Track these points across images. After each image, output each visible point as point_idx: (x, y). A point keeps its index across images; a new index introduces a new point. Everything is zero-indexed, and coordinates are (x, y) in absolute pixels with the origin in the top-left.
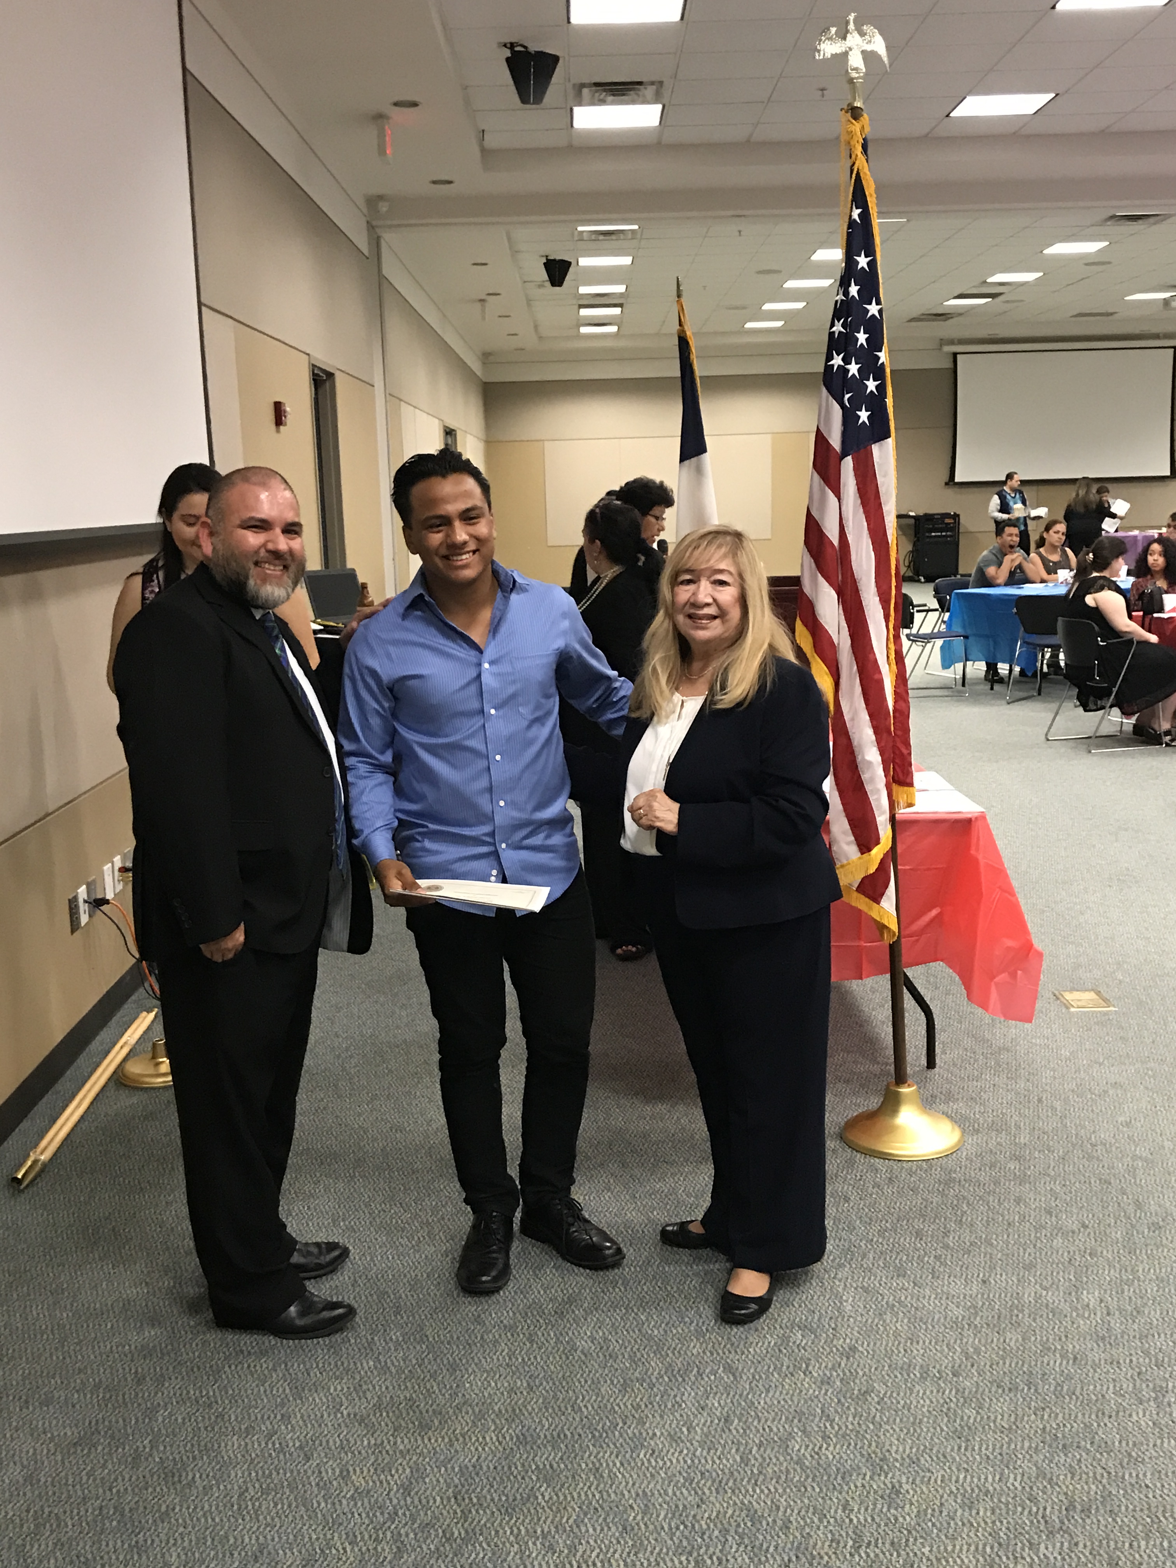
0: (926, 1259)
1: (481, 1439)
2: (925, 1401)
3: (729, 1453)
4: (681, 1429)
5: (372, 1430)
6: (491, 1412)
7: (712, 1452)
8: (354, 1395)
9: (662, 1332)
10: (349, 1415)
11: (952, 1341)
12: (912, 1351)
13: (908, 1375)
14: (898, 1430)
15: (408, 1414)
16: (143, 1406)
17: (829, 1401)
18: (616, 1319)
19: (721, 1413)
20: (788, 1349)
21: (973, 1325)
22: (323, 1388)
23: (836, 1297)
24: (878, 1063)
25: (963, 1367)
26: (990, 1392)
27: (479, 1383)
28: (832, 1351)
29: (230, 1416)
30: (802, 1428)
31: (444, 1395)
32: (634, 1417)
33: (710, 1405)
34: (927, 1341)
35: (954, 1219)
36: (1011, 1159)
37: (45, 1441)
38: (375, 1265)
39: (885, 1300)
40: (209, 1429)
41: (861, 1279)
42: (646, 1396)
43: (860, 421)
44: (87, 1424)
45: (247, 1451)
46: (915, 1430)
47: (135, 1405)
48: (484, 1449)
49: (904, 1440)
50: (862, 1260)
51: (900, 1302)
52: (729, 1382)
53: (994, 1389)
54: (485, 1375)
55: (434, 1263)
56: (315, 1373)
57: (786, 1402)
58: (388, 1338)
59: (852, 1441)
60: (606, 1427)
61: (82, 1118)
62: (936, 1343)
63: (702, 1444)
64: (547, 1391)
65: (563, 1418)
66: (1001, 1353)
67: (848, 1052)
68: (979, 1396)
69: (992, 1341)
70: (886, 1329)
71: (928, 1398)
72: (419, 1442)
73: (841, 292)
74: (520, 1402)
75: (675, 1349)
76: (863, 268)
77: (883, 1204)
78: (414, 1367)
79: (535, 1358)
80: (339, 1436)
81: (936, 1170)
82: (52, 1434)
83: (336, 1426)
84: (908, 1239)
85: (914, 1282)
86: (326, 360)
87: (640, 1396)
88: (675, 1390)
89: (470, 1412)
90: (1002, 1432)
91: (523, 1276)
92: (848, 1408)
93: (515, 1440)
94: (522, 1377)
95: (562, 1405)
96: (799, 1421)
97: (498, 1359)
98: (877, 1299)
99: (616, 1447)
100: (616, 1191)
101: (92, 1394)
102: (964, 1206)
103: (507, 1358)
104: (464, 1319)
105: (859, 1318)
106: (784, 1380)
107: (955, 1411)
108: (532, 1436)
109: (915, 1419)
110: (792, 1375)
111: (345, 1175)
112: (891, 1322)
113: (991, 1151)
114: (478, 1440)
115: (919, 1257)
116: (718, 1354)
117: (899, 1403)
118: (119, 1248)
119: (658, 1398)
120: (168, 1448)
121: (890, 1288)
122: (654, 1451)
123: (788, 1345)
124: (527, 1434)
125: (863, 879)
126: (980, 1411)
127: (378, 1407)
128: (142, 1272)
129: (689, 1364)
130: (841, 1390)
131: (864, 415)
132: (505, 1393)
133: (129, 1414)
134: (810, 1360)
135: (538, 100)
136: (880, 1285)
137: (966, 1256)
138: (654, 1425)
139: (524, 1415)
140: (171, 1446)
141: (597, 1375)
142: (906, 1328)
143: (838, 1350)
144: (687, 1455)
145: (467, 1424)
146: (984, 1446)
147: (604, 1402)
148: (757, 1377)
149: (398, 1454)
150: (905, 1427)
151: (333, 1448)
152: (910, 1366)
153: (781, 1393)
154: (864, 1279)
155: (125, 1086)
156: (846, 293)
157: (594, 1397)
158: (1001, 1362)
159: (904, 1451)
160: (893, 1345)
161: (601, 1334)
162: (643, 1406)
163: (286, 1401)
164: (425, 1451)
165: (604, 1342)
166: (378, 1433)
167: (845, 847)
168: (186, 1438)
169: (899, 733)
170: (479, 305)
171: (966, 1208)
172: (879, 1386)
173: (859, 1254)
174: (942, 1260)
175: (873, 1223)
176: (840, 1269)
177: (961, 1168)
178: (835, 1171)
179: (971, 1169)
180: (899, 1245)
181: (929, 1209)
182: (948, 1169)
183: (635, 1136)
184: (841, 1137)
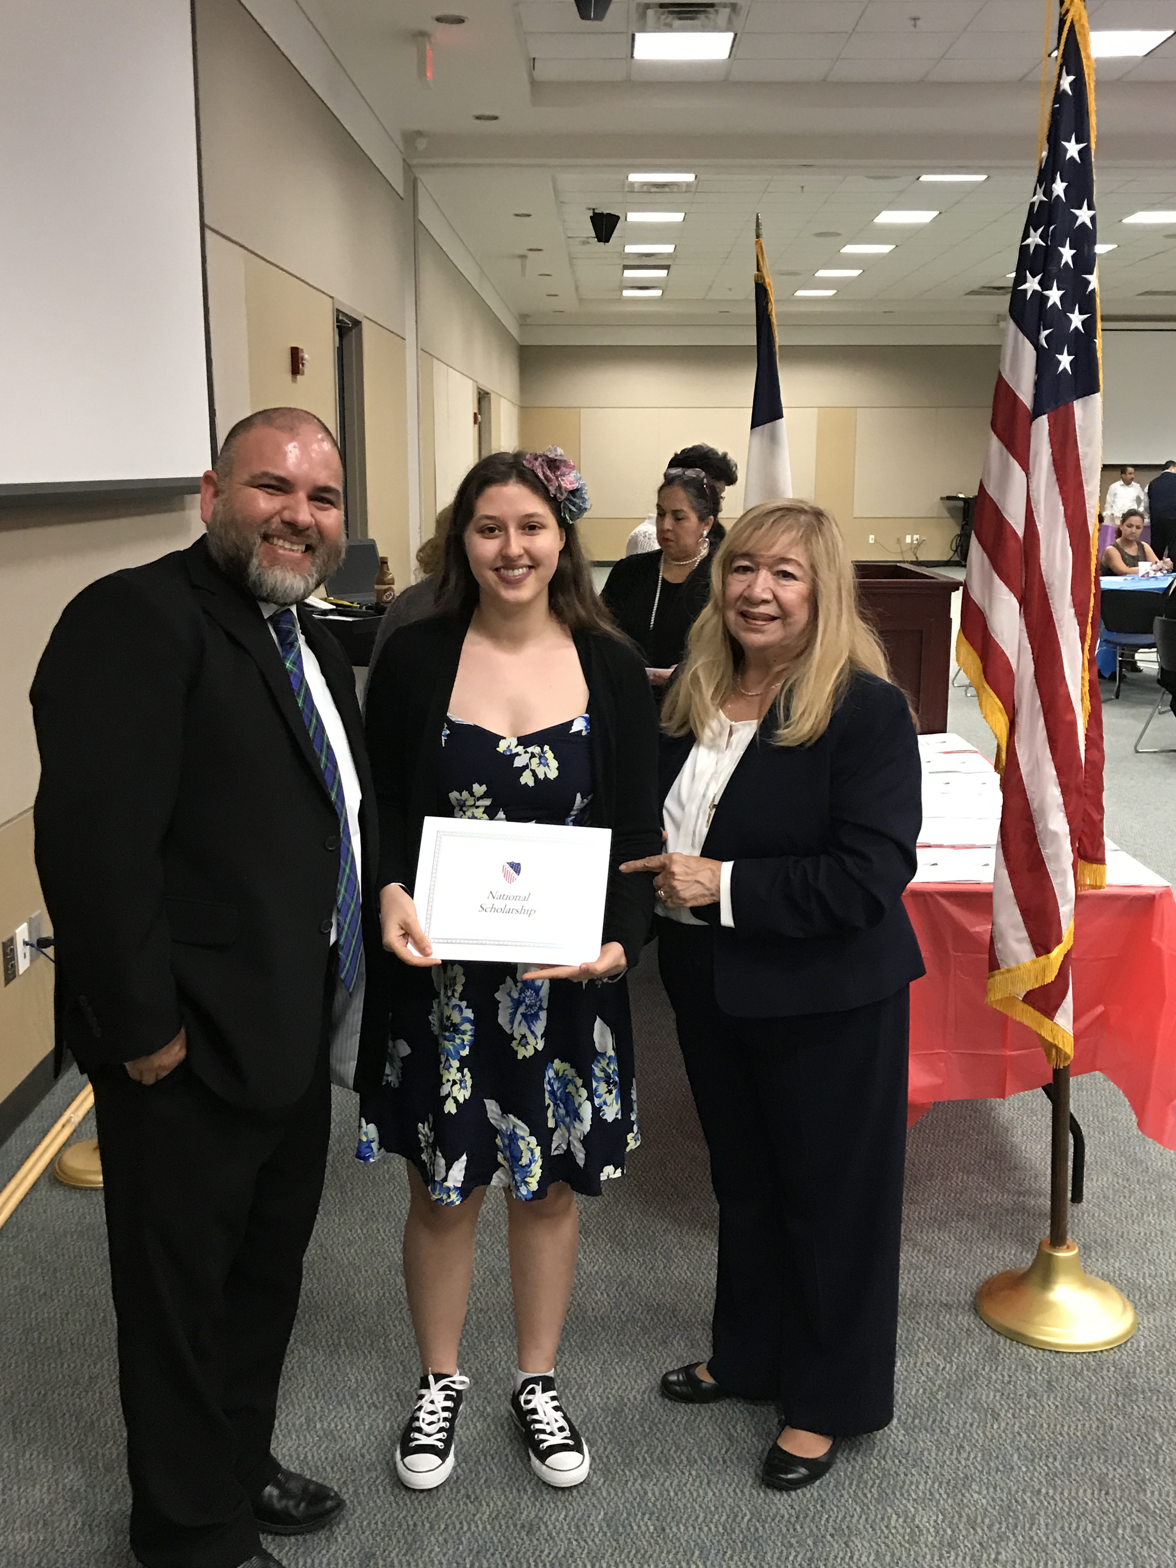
35: (1147, 1458)
38: (360, 1503)
43: (1061, 369)
50: (1031, 1529)
73: (1040, 191)
76: (1072, 158)
77: (1045, 1426)
81: (1108, 1371)
84: (1089, 1492)
86: (354, 307)
91: (562, 1535)
102: (1157, 1435)
118: (17, 1455)
125: (1033, 988)
128: (42, 1501)
131: (1065, 360)
135: (600, 17)
155: (61, 1183)
156: (1048, 192)
167: (1014, 945)
169: (1089, 792)
170: (519, 261)
171: (1160, 1440)
173: (1024, 1516)
174: (1143, 1535)
175: (1036, 1460)
176: (1003, 1544)
177: (1141, 1368)
178: (974, 1367)
179: (1154, 1370)
180: (1079, 1503)
181: (1110, 1438)
182: (1125, 1370)
183: (706, 1297)
184: (975, 1309)
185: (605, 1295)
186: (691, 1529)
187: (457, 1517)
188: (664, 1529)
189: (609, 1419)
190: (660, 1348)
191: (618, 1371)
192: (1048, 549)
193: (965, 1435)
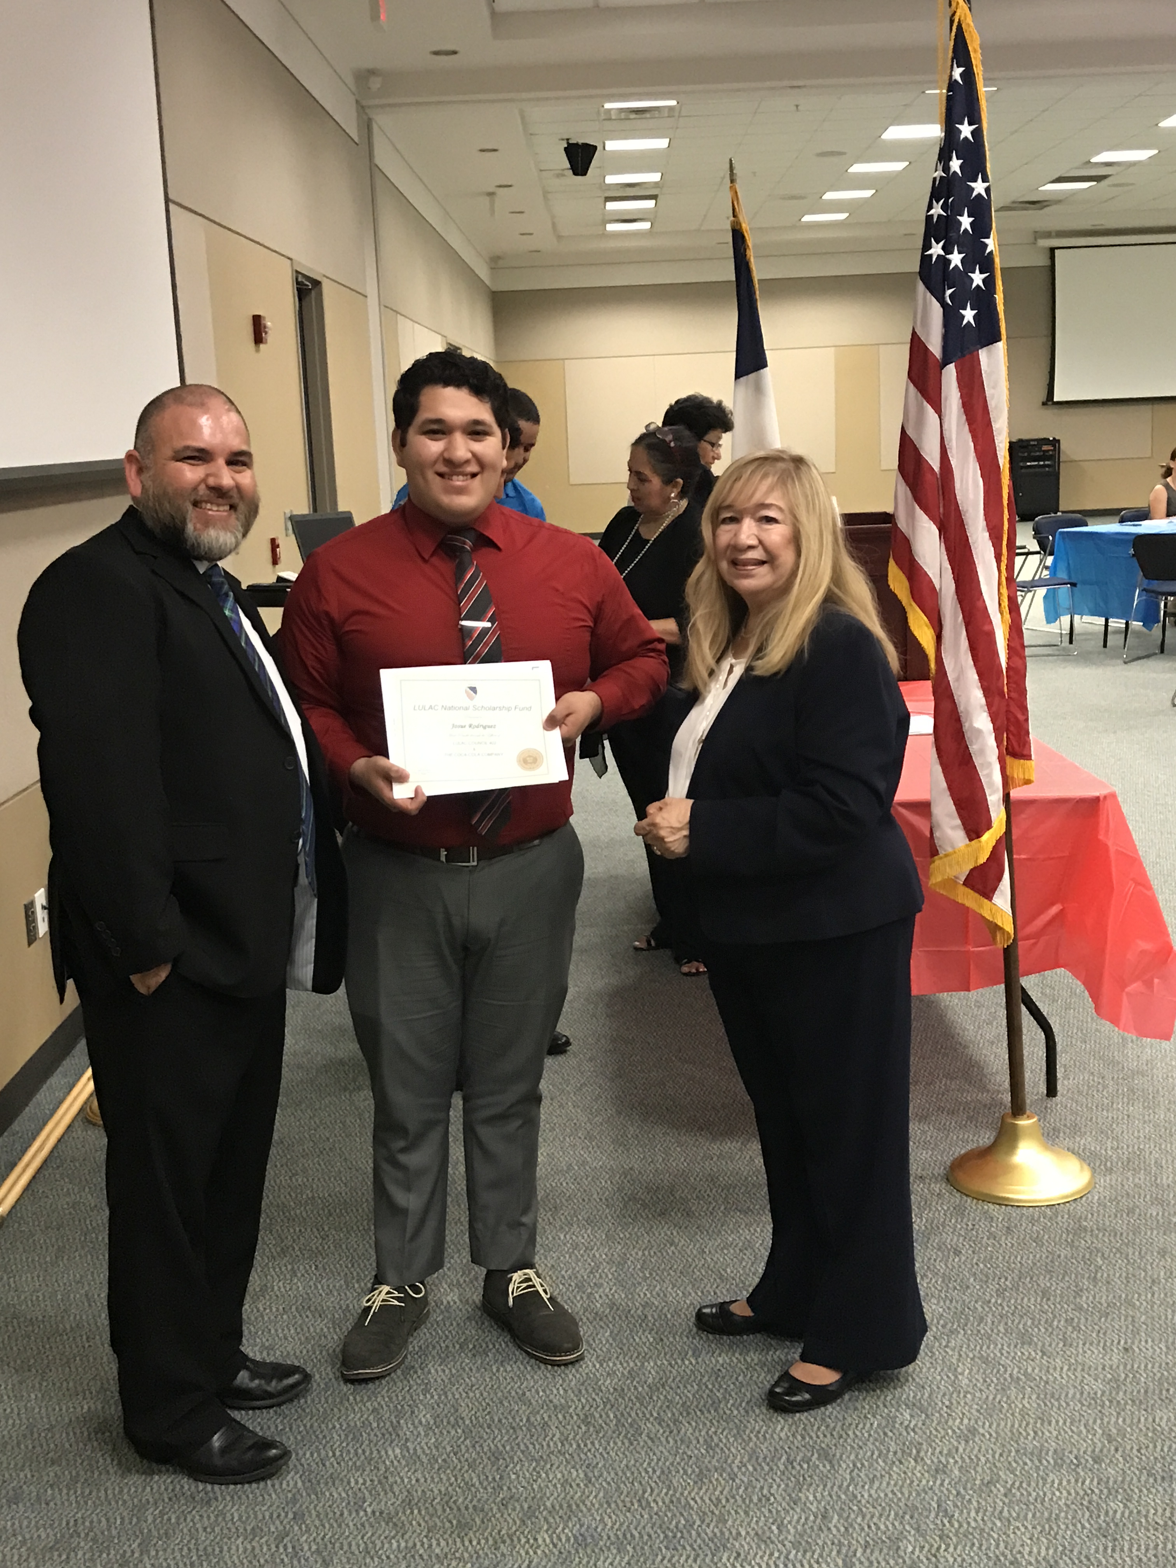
0: (1055, 1323)
1: (532, 1541)
2: (1061, 1493)
3: (829, 1556)
4: (770, 1528)
5: (401, 1529)
6: (542, 1508)
7: (808, 1555)
8: (379, 1488)
9: (742, 1412)
10: (374, 1512)
11: (1091, 1422)
12: (1043, 1433)
13: (1040, 1461)
14: (1030, 1527)
15: (444, 1511)
16: (130, 1503)
17: (946, 1492)
18: (687, 1397)
19: (817, 1508)
20: (895, 1431)
21: (1115, 1403)
22: (342, 1480)
23: (949, 1369)
24: (988, 1091)
25: (1105, 1450)
26: (1139, 1481)
27: (527, 1475)
28: (948, 1434)
29: (232, 1515)
30: (915, 1526)
31: (486, 1489)
32: (713, 1513)
33: (803, 1499)
34: (1060, 1424)
35: (1087, 1275)
36: (1152, 1204)
37: (15, 1545)
39: (1009, 1372)
40: (209, 1530)
41: (978, 1348)
42: (727, 1489)
43: (965, 322)
44: (64, 1523)
45: (255, 1556)
46: (1051, 1528)
47: (120, 1503)
48: (535, 1553)
49: (1038, 1539)
50: (979, 1325)
51: (1026, 1374)
52: (825, 1471)
53: (1143, 1479)
54: (534, 1464)
55: (467, 1332)
56: (332, 1464)
57: (895, 1494)
58: (416, 1422)
59: (975, 1540)
60: (681, 1526)
61: (45, 1162)
62: (1071, 1423)
63: (796, 1545)
64: (609, 1483)
65: (628, 1514)
66: (1150, 1434)
67: (952, 1079)
68: (1126, 1487)
69: (1139, 1420)
70: (1011, 1407)
71: (1065, 1489)
72: (459, 1544)
73: (940, 167)
74: (577, 1497)
75: (759, 1432)
76: (966, 138)
77: (1001, 1258)
78: (448, 1456)
79: (593, 1443)
80: (362, 1538)
81: (1062, 1217)
82: (24, 1537)
83: (359, 1526)
84: (1033, 1299)
85: (1041, 1351)
86: (312, 266)
87: (719, 1489)
88: (762, 1481)
89: (518, 1508)
90: (1156, 1530)
92: (970, 1501)
93: (572, 1540)
94: (578, 1467)
95: (627, 1499)
96: (912, 1517)
97: (548, 1445)
98: (998, 1371)
99: (694, 1550)
100: (680, 1245)
101: (69, 1489)
102: (1099, 1259)
103: (560, 1445)
104: (506, 1398)
105: (978, 1394)
106: (891, 1468)
107: (1098, 1504)
108: (592, 1536)
109: (1051, 1513)
110: (901, 1463)
111: (358, 1227)
112: (1016, 1398)
113: (1128, 1194)
114: (528, 1541)
115: (1046, 1322)
116: (811, 1438)
117: (1030, 1495)
118: (94, 1316)
119: (741, 1491)
120: (161, 1553)
121: (1014, 1358)
122: (739, 1554)
123: (894, 1427)
124: (586, 1534)
125: (972, 870)
126: (1128, 1504)
127: (409, 1503)
129: (776, 1450)
130: (960, 1480)
131: (969, 315)
132: (559, 1486)
133: (114, 1514)
134: (921, 1444)
136: (1002, 1354)
137: (1103, 1319)
138: (738, 1522)
139: (582, 1511)
140: (165, 1550)
141: (667, 1463)
142: (1035, 1405)
143: (954, 1431)
144: (779, 1558)
145: (515, 1523)
146: (1136, 1546)
147: (678, 1495)
148: (859, 1465)
149: (434, 1559)
150: (1039, 1524)
151: (357, 1552)
152: (1041, 1451)
153: (888, 1484)
154: (981, 1348)
156: (946, 169)
157: (665, 1491)
158: (1151, 1446)
159: (1039, 1553)
160: (1020, 1426)
161: (669, 1415)
162: (724, 1501)
163: (298, 1497)
164: (466, 1555)
165: (675, 1424)
166: (409, 1534)
167: (950, 833)
168: (181, 1541)
169: (1013, 695)
170: (488, 198)
171: (1101, 1262)
172: (1005, 1474)
173: (974, 1318)
174: (1075, 1325)
175: (990, 1281)
176: (953, 1336)
177: (1092, 1215)
178: (942, 1220)
179: (1104, 1216)
180: (1023, 1307)
181: (1057, 1264)
182: (1078, 1216)
183: (701, 1180)
184: (947, 1179)
185: (609, 1182)
186: (685, 1339)
187: (483, 1340)
188: (662, 1340)
189: (614, 1269)
190: (659, 1218)
191: (622, 1236)
192: (962, 481)
193: (928, 1267)
